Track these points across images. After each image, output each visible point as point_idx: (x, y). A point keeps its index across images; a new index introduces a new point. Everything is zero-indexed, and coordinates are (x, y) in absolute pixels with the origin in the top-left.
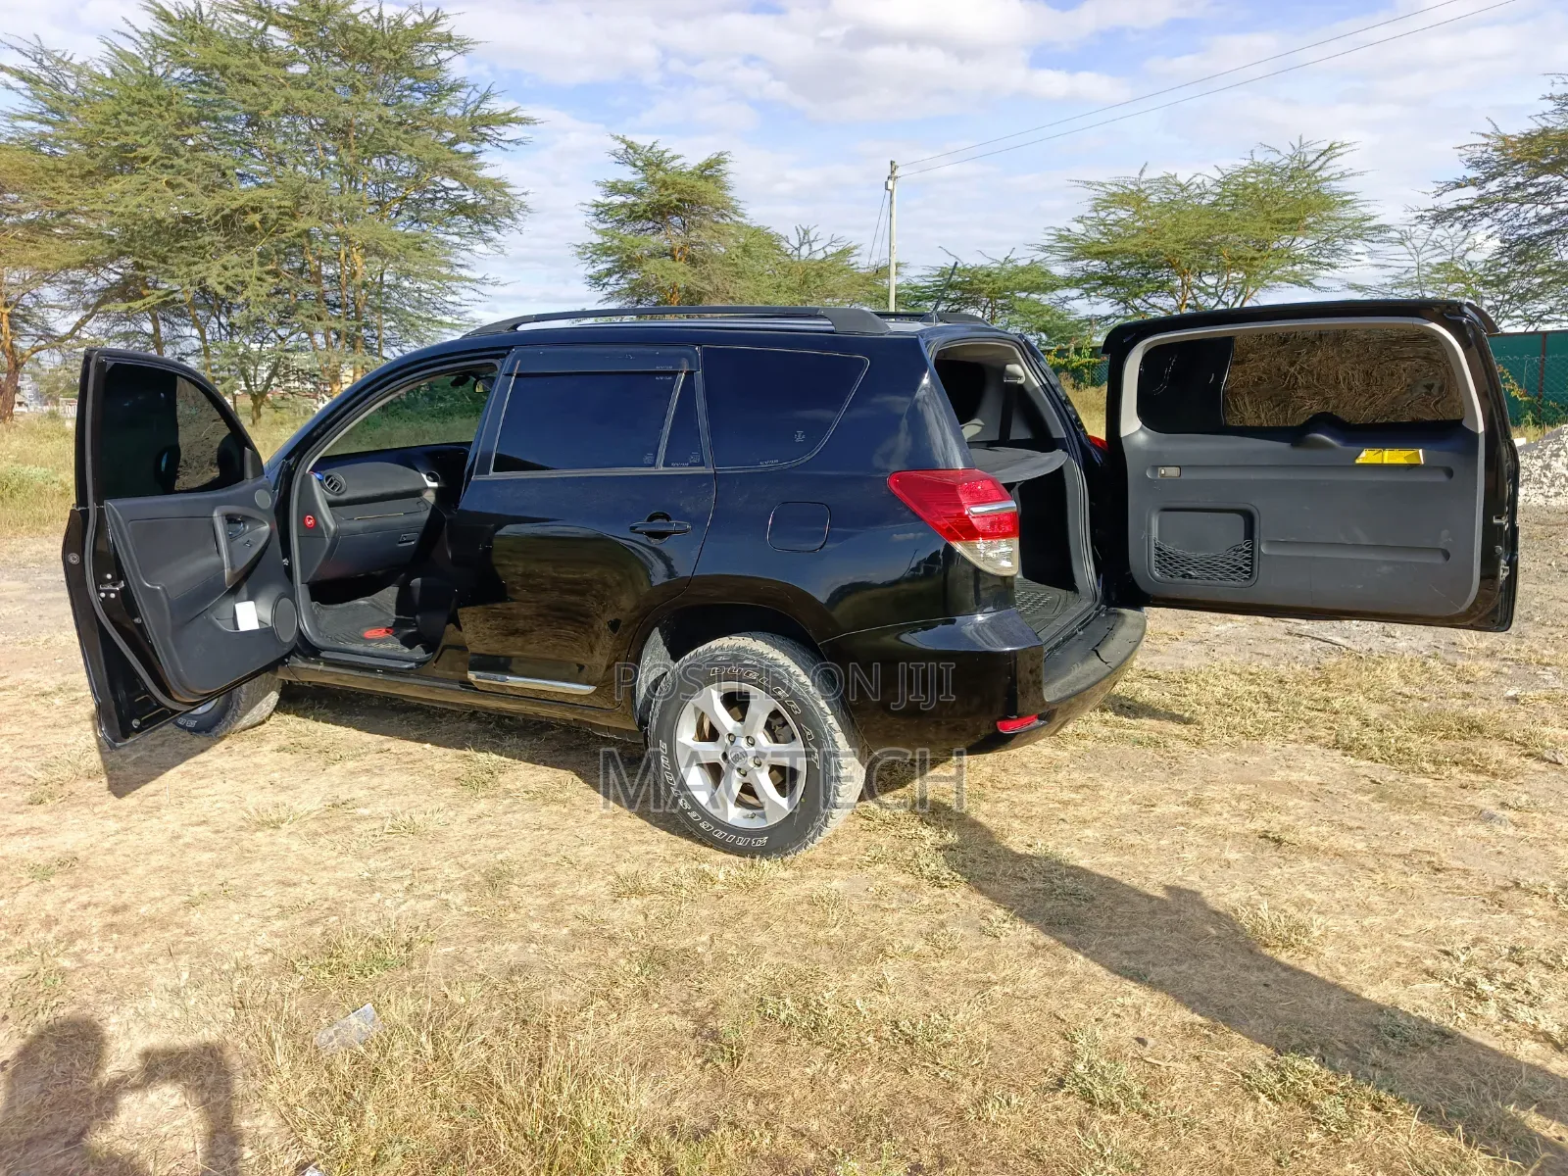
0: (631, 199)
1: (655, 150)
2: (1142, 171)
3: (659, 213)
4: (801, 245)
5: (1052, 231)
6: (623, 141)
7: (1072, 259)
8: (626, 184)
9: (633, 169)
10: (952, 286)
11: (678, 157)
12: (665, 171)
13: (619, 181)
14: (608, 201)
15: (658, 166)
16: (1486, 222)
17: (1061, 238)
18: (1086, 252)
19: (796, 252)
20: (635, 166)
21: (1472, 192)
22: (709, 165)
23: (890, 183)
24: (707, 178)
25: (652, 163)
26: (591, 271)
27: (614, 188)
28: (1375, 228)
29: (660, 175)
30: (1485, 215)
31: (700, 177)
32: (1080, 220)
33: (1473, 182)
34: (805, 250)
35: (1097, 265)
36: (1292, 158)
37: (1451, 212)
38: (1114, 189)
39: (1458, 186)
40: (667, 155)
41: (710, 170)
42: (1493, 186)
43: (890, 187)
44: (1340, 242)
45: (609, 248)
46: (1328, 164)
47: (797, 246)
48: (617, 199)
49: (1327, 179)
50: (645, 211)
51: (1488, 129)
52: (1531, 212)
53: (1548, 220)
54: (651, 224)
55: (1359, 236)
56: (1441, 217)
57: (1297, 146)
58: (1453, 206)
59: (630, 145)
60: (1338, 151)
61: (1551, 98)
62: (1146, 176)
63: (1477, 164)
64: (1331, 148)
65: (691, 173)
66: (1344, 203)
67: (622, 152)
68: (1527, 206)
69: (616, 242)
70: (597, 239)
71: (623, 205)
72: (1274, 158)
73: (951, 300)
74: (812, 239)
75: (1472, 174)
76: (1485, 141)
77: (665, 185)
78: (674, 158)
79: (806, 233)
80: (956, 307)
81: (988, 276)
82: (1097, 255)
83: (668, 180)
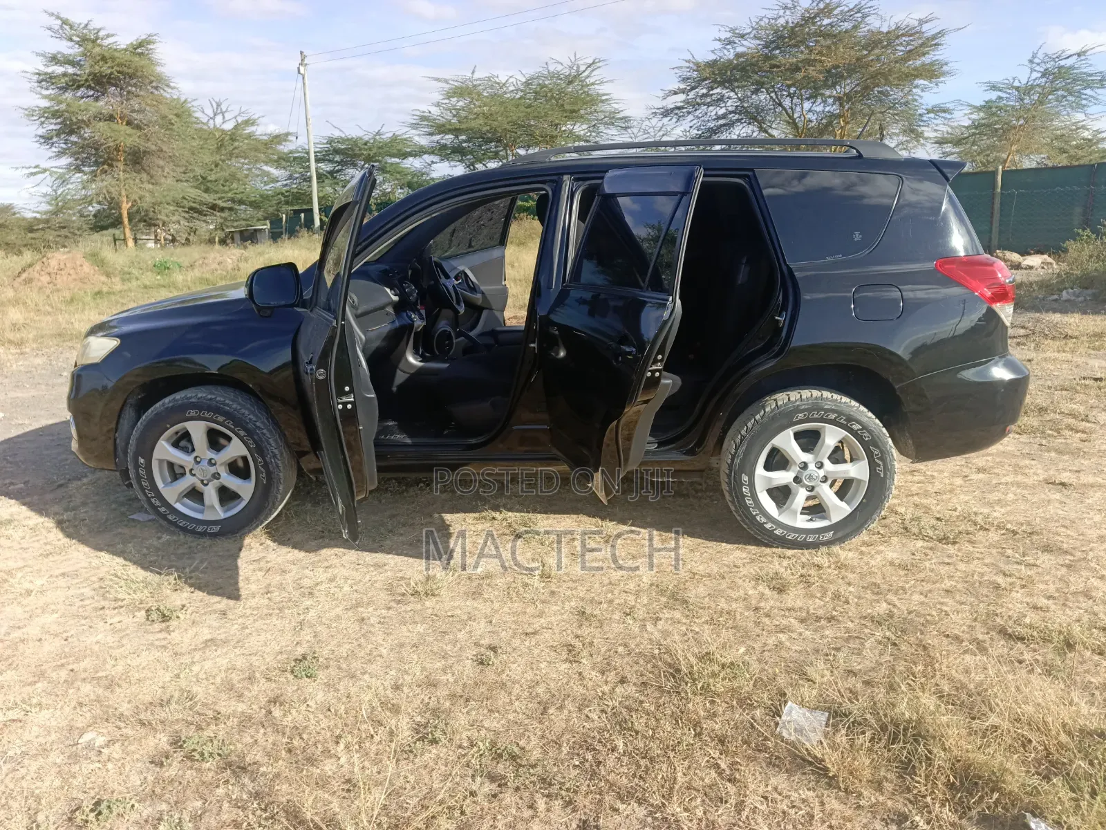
0: (71, 70)
1: (89, 27)
2: (473, 72)
3: (99, 83)
4: (215, 115)
5: (418, 113)
6: (58, 17)
7: (431, 134)
8: (63, 55)
9: (70, 44)
10: (337, 151)
11: (113, 35)
12: (100, 46)
13: (59, 53)
14: (50, 70)
15: (94, 41)
16: (690, 117)
17: (423, 118)
18: (441, 129)
19: (211, 122)
20: (71, 40)
21: (682, 97)
22: (140, 45)
23: (302, 69)
24: (140, 54)
25: (88, 40)
26: (41, 131)
27: (54, 59)
28: (622, 119)
29: (97, 50)
30: (689, 113)
31: (134, 54)
32: (438, 105)
33: (683, 91)
34: (219, 119)
35: (448, 139)
36: (571, 68)
37: (672, 110)
38: (456, 84)
39: (675, 93)
40: (101, 34)
41: (141, 48)
42: (692, 95)
43: (302, 72)
44: (602, 128)
45: (57, 111)
46: (594, 73)
47: (212, 115)
48: (59, 70)
49: (593, 84)
50: (86, 80)
51: (689, 57)
52: (714, 111)
53: (724, 116)
54: (91, 93)
55: (613, 124)
56: (666, 113)
57: (573, 60)
58: (673, 106)
59: (65, 22)
60: (598, 65)
61: (720, 40)
62: (476, 76)
63: (685, 80)
64: (594, 63)
65: (126, 50)
66: (603, 101)
67: (57, 27)
68: (711, 108)
69: (63, 107)
70: (45, 103)
71: (65, 75)
72: (559, 68)
73: (337, 162)
74: (224, 110)
75: (682, 86)
76: (687, 65)
77: (104, 59)
78: (108, 36)
79: (219, 105)
80: (340, 167)
81: (365, 144)
82: (450, 131)
83: (107, 55)
